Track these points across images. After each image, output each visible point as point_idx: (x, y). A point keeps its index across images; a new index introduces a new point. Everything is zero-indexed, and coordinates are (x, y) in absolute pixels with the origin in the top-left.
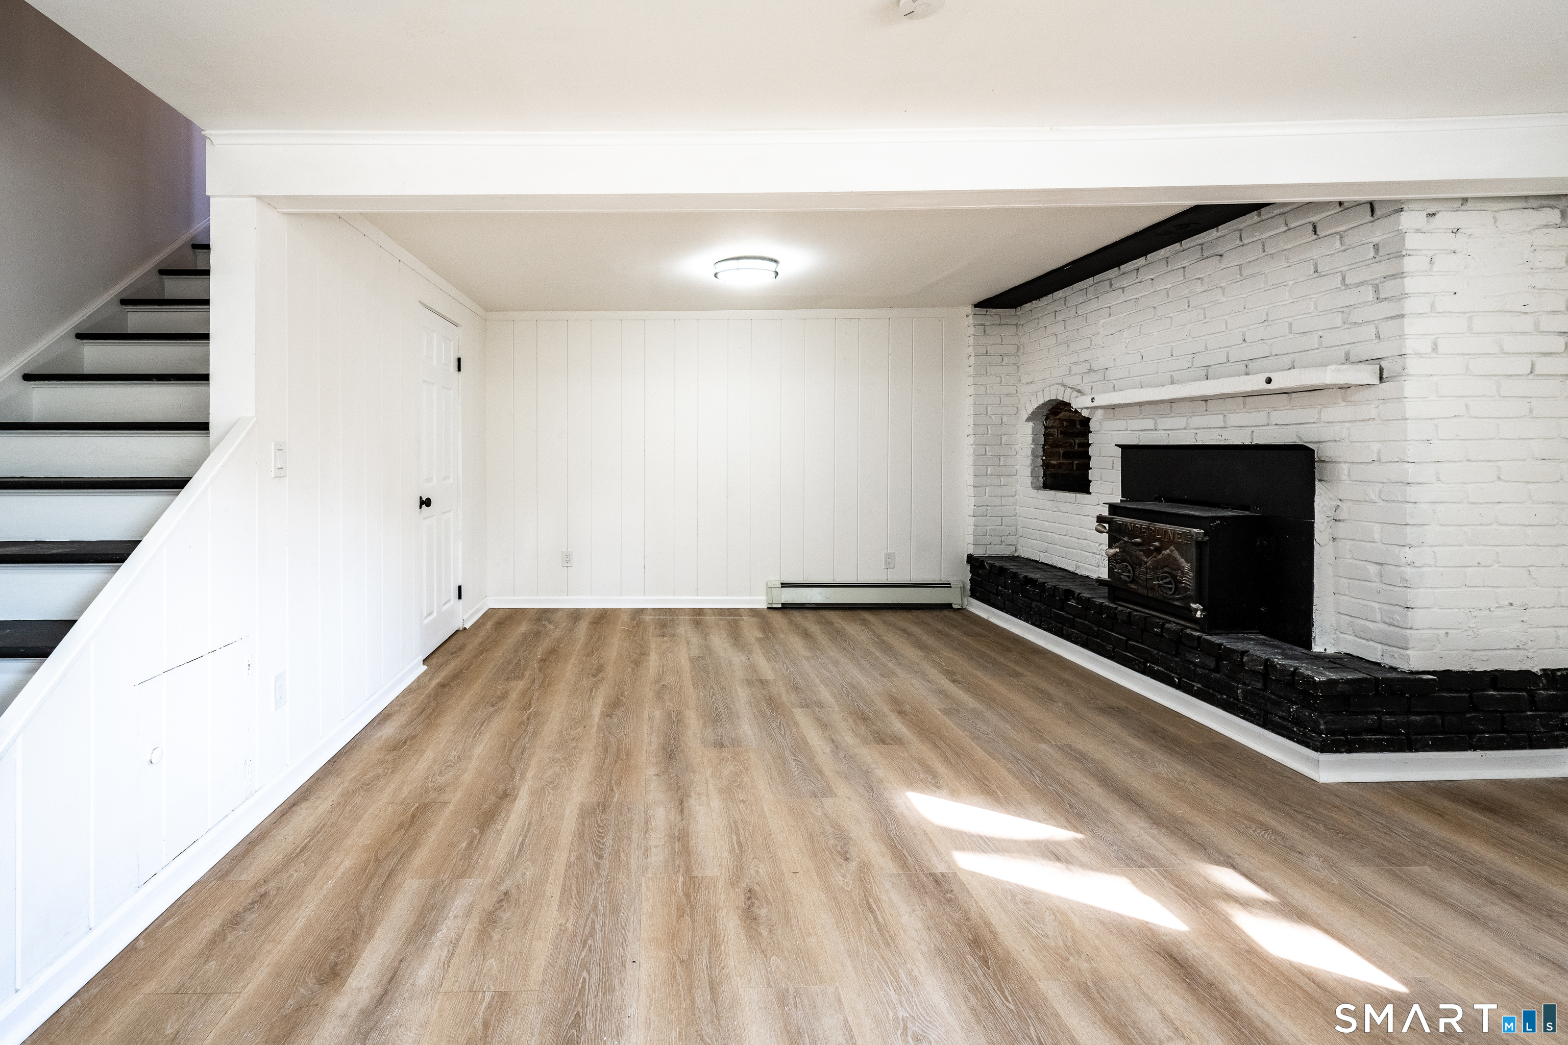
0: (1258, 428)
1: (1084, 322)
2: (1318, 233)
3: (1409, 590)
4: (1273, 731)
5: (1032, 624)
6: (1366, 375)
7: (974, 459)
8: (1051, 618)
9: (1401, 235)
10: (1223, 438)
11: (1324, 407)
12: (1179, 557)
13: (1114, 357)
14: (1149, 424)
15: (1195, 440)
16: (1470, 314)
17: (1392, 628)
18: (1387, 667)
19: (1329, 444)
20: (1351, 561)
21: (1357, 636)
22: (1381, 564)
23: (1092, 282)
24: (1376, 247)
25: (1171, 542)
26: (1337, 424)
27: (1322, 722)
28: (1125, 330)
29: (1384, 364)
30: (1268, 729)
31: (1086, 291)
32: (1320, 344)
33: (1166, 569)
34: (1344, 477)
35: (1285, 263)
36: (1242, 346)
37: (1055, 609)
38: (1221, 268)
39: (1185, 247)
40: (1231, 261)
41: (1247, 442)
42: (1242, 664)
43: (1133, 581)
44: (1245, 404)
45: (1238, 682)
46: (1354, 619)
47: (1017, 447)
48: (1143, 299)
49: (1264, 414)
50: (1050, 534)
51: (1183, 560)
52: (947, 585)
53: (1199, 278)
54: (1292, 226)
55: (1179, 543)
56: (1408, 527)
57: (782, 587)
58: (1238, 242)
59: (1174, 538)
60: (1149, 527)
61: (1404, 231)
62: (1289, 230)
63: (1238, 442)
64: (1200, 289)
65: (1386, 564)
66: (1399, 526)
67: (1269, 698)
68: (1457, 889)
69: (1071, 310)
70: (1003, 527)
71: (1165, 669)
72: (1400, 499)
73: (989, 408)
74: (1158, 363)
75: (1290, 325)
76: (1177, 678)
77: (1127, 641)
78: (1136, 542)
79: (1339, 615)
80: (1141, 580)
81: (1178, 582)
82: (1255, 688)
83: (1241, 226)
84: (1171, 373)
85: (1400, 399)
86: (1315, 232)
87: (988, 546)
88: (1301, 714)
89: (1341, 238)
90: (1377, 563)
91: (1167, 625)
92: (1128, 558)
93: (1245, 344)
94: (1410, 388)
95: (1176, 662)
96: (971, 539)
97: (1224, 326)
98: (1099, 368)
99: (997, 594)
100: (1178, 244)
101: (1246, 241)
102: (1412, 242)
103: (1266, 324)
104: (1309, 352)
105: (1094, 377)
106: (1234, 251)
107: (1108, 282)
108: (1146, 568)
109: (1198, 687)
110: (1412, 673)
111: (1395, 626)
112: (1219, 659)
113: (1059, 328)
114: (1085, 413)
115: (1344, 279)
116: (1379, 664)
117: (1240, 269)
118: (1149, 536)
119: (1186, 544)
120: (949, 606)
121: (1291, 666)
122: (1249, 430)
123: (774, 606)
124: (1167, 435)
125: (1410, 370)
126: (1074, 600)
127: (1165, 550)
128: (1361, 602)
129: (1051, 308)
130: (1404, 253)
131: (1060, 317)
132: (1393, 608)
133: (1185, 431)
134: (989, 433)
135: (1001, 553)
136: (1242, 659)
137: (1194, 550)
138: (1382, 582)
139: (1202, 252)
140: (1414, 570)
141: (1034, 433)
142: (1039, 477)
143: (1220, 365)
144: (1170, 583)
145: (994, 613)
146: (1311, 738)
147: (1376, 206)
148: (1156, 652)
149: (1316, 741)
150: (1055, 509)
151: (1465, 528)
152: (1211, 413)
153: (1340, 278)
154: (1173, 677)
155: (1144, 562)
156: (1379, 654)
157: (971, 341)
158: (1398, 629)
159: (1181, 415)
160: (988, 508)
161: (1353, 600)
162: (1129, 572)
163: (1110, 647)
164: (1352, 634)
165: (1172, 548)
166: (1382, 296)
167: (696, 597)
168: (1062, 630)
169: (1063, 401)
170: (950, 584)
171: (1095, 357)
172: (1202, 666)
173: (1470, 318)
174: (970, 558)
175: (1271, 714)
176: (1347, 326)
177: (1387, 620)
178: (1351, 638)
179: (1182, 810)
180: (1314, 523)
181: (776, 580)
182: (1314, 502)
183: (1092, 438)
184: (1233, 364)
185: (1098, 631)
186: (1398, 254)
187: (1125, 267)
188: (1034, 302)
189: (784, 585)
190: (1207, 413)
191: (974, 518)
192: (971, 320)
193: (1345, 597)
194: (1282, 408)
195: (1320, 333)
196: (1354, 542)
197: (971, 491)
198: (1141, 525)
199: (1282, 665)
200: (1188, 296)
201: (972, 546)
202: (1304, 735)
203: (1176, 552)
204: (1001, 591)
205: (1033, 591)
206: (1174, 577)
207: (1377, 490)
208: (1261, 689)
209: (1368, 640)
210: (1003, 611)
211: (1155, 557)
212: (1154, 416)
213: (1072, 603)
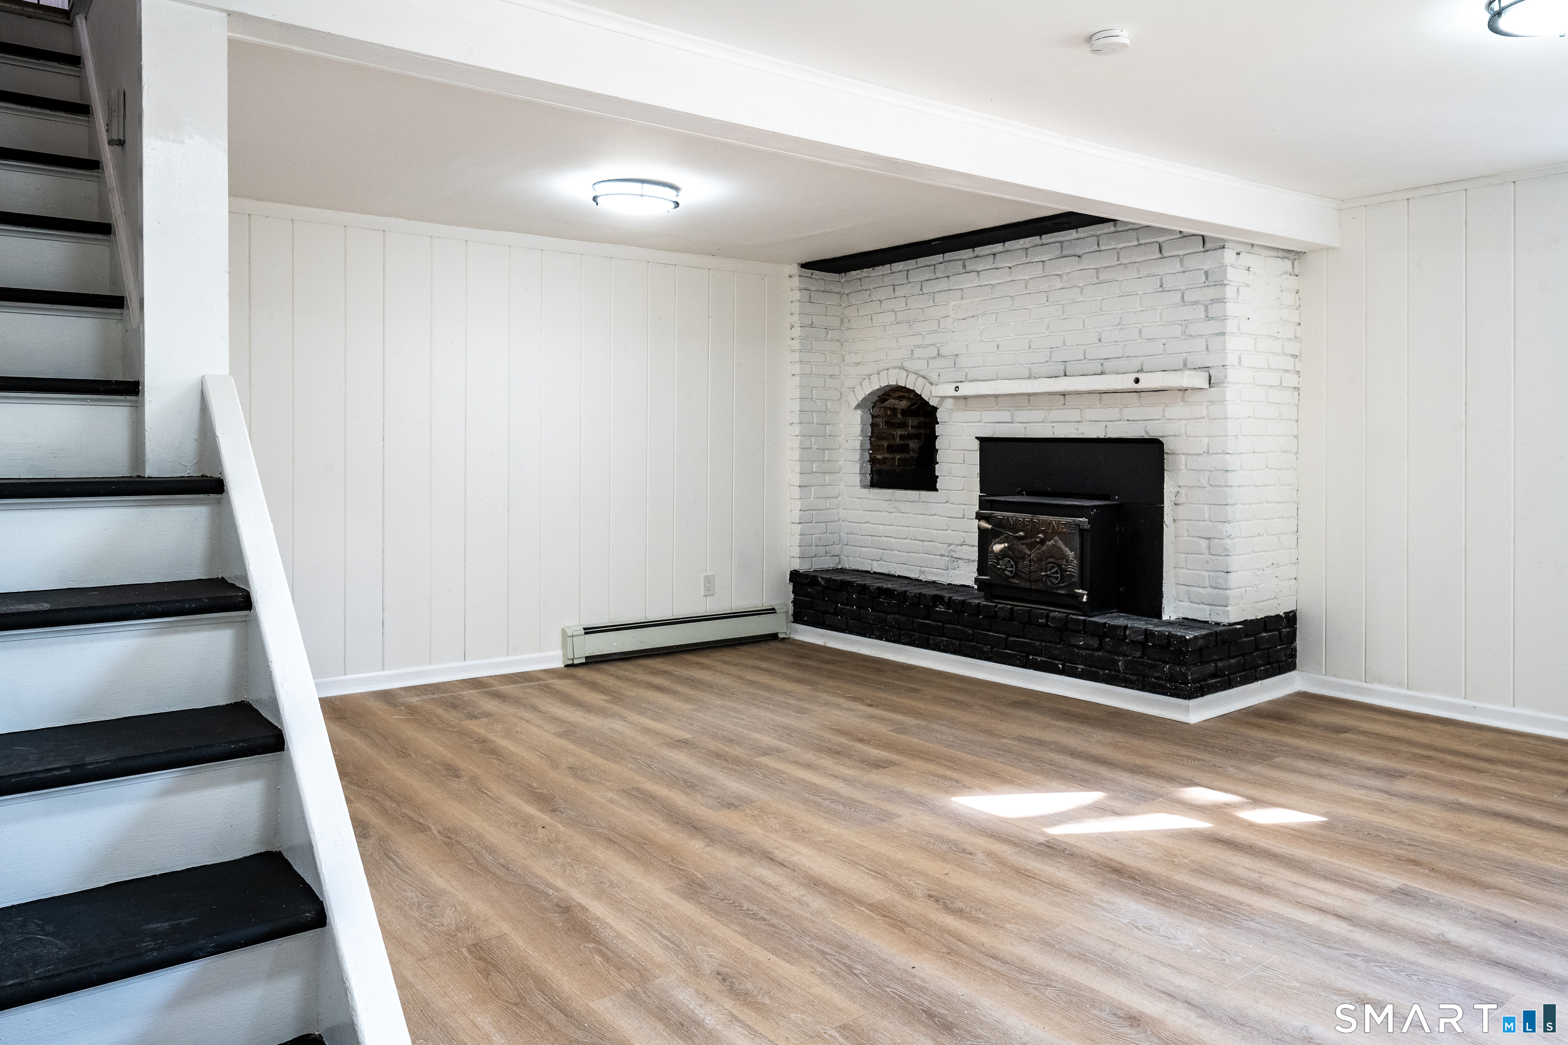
0: (1110, 423)
1: (931, 302)
2: (1163, 253)
3: (1228, 557)
4: (1150, 691)
5: (887, 640)
6: (1200, 380)
7: (800, 454)
8: (913, 630)
9: (1223, 267)
10: (1080, 431)
11: (1166, 406)
12: (1063, 547)
13: (967, 343)
14: (1005, 416)
15: (1052, 433)
16: (1255, 336)
17: (1216, 591)
18: (1213, 623)
19: (1171, 438)
20: (1187, 538)
21: (1192, 602)
22: (1209, 539)
23: (941, 260)
24: (1206, 273)
25: (1055, 533)
26: (1176, 421)
27: (1189, 674)
28: (980, 316)
29: (1212, 372)
30: (1146, 691)
31: (935, 269)
32: (1165, 350)
33: (1051, 560)
34: (1183, 467)
35: (1136, 274)
36: (1097, 345)
37: (918, 618)
38: (1079, 269)
39: (1045, 241)
40: (1089, 263)
41: (1102, 436)
42: (1125, 637)
43: (1016, 575)
44: (1100, 400)
45: (1119, 655)
46: (1189, 587)
47: (840, 439)
48: (1000, 287)
49: (1117, 410)
50: (886, 539)
51: (1067, 549)
52: (772, 611)
53: (1058, 275)
54: (1143, 242)
55: (1064, 533)
56: (1228, 506)
57: (586, 633)
58: (1096, 248)
59: (1058, 528)
60: (1032, 519)
61: (1226, 264)
62: (1140, 245)
63: (1094, 436)
64: (1059, 285)
65: (1213, 538)
66: (1222, 506)
67: (1147, 663)
68: (1302, 764)
69: (914, 287)
70: (827, 534)
71: (1048, 658)
72: (1223, 484)
73: (814, 391)
74: (1015, 354)
75: (1140, 331)
76: (1061, 664)
77: (1007, 638)
78: (1020, 536)
79: (1178, 586)
80: (1025, 573)
81: (1063, 571)
82: (1135, 657)
83: (1098, 233)
84: (1029, 365)
85: (1222, 402)
86: (1160, 251)
87: (813, 559)
88: (1173, 671)
89: (1181, 261)
90: (1206, 538)
91: (1051, 614)
92: (1010, 553)
93: (1099, 344)
94: (1230, 393)
95: (1059, 649)
96: (796, 551)
97: (1082, 325)
98: (949, 354)
99: (836, 614)
100: (1038, 237)
101: (1102, 248)
102: (1231, 274)
103: (1119, 327)
104: (1155, 357)
105: (941, 363)
106: (1092, 254)
107: (961, 262)
108: (1030, 561)
109: (1082, 669)
110: (1230, 625)
111: (1219, 588)
112: (1102, 637)
113: (899, 305)
114: (933, 402)
115: (1183, 297)
116: (1207, 622)
117: (1097, 273)
118: (1031, 531)
119: (1070, 533)
120: (774, 637)
121: (1166, 631)
122: (1103, 425)
123: (576, 662)
124: (1024, 429)
125: (1230, 379)
126: (943, 605)
127: (1049, 541)
128: (1195, 572)
129: (889, 280)
130: (1225, 282)
131: (900, 292)
132: (1217, 574)
133: (1044, 424)
134: (815, 422)
135: (826, 566)
136: (1125, 633)
137: (1077, 539)
138: (1210, 553)
139: (1062, 250)
140: (1231, 541)
141: (863, 423)
142: (866, 474)
143: (1077, 362)
144: (1056, 572)
145: (833, 637)
146: (1182, 689)
147: (1207, 240)
148: (1038, 643)
149: (1185, 691)
150: (893, 510)
151: (1252, 506)
152: (1069, 407)
153: (1180, 296)
154: (1058, 664)
155: (1028, 555)
156: (1208, 613)
157: (796, 307)
158: (1221, 591)
159: (1038, 408)
160: (814, 512)
161: (1189, 572)
162: (1012, 567)
163: (987, 648)
164: (1187, 601)
165: (1056, 538)
166: (1210, 316)
167: (463, 663)
168: (928, 640)
169: (905, 387)
170: (774, 609)
171: (944, 341)
172: (1086, 647)
173: (1255, 339)
174: (795, 576)
175: (1148, 677)
176: (1184, 337)
177: (1214, 585)
178: (1187, 604)
179: (1139, 761)
180: (1164, 507)
181: (575, 624)
182: (1164, 488)
183: (939, 430)
184: (1089, 361)
185: (973, 633)
186: (1221, 283)
187: (980, 250)
188: (865, 270)
189: (589, 631)
190: (1064, 407)
191: (800, 526)
192: (796, 281)
193: (1182, 570)
194: (1133, 406)
195: (1164, 341)
196: (1189, 522)
197: (797, 492)
198: (1024, 519)
199: (1159, 631)
200: (1047, 290)
201: (798, 560)
202: (1176, 688)
203: (1060, 542)
204: (842, 609)
205: (888, 603)
206: (1059, 566)
207: (1207, 477)
208: (1140, 657)
209: (1199, 604)
210: (845, 633)
211: (1039, 549)
212: (1010, 409)
213: (941, 608)
